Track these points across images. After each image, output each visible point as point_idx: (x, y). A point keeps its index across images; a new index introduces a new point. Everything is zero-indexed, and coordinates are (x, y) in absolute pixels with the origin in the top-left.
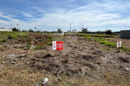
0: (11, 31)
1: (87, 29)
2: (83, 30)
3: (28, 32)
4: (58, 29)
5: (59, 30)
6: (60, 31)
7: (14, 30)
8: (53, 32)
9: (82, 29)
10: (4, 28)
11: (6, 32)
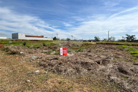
0: (52, 40)
1: (134, 36)
2: (128, 38)
3: (66, 40)
4: (95, 38)
5: (97, 38)
6: (97, 40)
7: (55, 39)
8: (90, 41)
9: (127, 36)
10: (47, 38)
11: (47, 40)
